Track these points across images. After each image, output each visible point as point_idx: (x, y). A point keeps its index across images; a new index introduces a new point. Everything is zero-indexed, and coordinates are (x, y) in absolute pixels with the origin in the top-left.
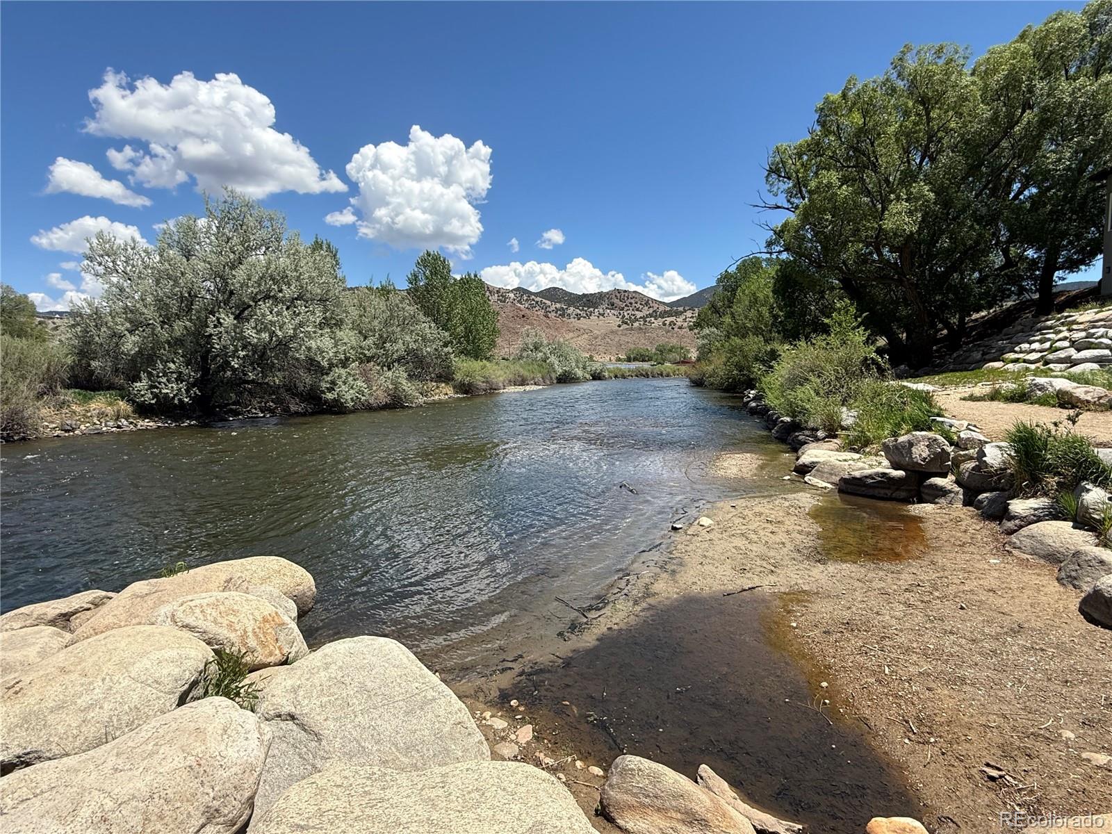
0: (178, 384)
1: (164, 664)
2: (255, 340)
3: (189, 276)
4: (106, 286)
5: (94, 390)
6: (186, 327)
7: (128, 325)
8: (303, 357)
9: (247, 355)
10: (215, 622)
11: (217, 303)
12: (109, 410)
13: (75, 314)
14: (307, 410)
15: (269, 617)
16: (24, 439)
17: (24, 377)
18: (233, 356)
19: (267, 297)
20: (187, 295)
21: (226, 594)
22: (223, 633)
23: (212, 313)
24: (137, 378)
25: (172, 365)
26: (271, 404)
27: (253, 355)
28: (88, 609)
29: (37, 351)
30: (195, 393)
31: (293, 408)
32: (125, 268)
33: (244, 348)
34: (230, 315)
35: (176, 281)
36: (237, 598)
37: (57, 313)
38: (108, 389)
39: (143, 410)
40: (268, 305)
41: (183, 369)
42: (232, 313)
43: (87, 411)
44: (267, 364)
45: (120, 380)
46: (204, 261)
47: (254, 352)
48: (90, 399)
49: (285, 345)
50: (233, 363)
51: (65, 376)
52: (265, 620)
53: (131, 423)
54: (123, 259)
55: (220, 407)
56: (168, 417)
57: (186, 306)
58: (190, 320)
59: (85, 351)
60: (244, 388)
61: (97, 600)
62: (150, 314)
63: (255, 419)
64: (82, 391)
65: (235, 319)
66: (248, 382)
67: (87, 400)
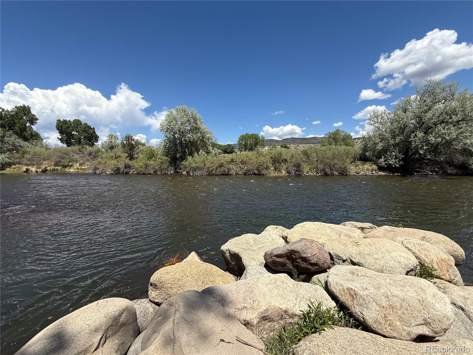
0: (395, 160)
1: (402, 258)
2: (434, 142)
3: (405, 120)
4: (374, 128)
5: (366, 161)
6: (401, 139)
7: (379, 140)
8: (460, 148)
9: (428, 148)
10: (419, 250)
11: (416, 128)
12: (370, 168)
13: (364, 138)
14: (458, 173)
15: (444, 260)
16: (346, 175)
17: (348, 157)
18: (421, 149)
19: (443, 122)
20: (403, 127)
21: (422, 242)
22: (423, 257)
23: (413, 132)
24: (380, 158)
25: (393, 153)
26: (437, 169)
27: (431, 148)
28: (369, 229)
29: (352, 150)
30: (401, 163)
31: (449, 171)
32: (381, 120)
33: (426, 145)
34: (422, 132)
35: (399, 123)
36: (429, 246)
37: (357, 138)
38: (370, 161)
39: (381, 169)
40: (442, 126)
41: (397, 154)
42: (423, 131)
43: (364, 168)
44: (438, 152)
45: (374, 159)
46: (412, 112)
47: (431, 147)
48: (365, 164)
49: (450, 143)
50: (420, 152)
51: (358, 157)
52: (442, 260)
53: (376, 173)
54: (381, 117)
55: (411, 169)
56: (389, 171)
57: (402, 131)
58: (403, 136)
59: (365, 149)
60: (424, 162)
61: (371, 227)
62: (388, 135)
63: (427, 175)
64: (363, 162)
65: (424, 134)
66: (426, 160)
67: (364, 164)
